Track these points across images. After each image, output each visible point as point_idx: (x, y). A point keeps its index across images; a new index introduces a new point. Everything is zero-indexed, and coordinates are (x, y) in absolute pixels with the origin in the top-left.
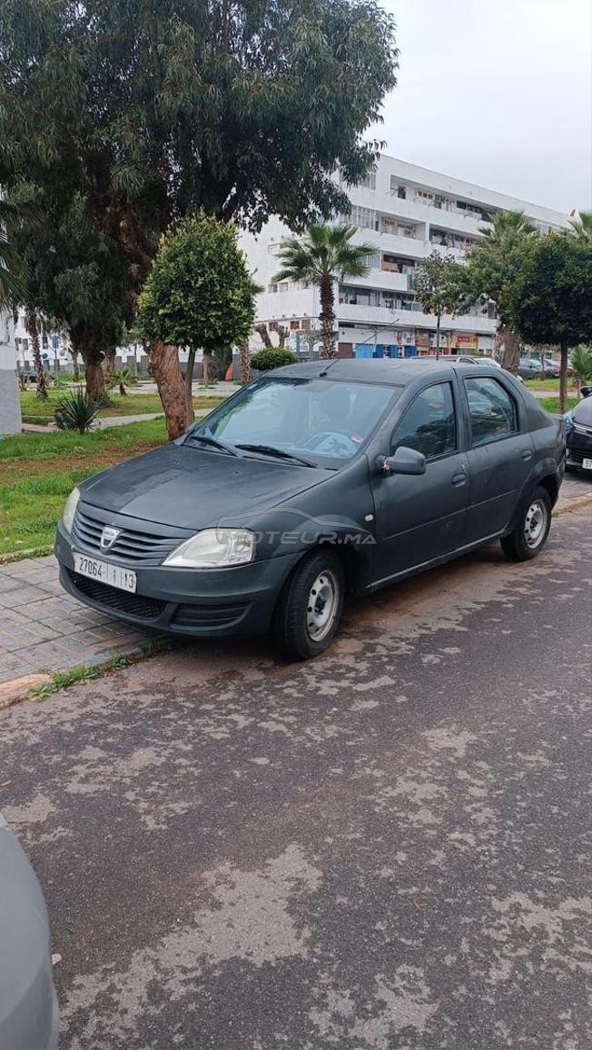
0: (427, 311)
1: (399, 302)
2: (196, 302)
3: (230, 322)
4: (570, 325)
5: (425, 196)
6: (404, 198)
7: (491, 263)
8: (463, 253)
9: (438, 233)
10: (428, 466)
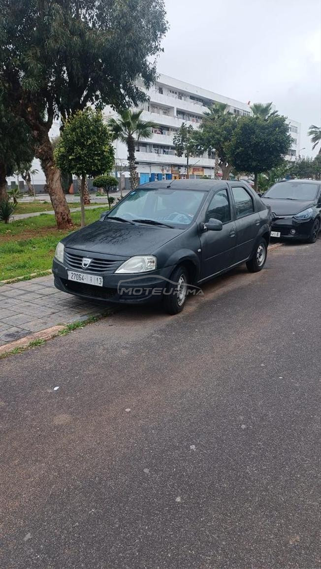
0: (180, 155)
1: (162, 150)
2: (88, 152)
3: (104, 162)
4: (259, 163)
5: (173, 92)
6: (162, 94)
7: (214, 131)
8: (198, 124)
9: (181, 113)
10: (223, 226)
